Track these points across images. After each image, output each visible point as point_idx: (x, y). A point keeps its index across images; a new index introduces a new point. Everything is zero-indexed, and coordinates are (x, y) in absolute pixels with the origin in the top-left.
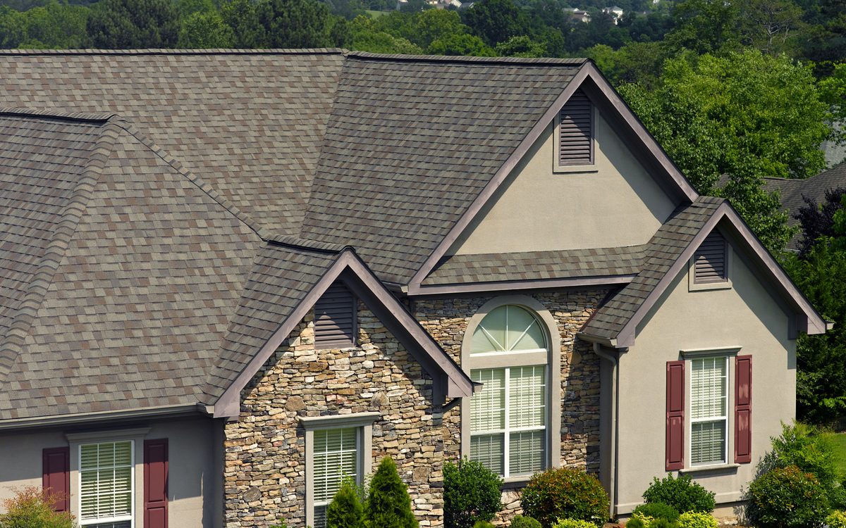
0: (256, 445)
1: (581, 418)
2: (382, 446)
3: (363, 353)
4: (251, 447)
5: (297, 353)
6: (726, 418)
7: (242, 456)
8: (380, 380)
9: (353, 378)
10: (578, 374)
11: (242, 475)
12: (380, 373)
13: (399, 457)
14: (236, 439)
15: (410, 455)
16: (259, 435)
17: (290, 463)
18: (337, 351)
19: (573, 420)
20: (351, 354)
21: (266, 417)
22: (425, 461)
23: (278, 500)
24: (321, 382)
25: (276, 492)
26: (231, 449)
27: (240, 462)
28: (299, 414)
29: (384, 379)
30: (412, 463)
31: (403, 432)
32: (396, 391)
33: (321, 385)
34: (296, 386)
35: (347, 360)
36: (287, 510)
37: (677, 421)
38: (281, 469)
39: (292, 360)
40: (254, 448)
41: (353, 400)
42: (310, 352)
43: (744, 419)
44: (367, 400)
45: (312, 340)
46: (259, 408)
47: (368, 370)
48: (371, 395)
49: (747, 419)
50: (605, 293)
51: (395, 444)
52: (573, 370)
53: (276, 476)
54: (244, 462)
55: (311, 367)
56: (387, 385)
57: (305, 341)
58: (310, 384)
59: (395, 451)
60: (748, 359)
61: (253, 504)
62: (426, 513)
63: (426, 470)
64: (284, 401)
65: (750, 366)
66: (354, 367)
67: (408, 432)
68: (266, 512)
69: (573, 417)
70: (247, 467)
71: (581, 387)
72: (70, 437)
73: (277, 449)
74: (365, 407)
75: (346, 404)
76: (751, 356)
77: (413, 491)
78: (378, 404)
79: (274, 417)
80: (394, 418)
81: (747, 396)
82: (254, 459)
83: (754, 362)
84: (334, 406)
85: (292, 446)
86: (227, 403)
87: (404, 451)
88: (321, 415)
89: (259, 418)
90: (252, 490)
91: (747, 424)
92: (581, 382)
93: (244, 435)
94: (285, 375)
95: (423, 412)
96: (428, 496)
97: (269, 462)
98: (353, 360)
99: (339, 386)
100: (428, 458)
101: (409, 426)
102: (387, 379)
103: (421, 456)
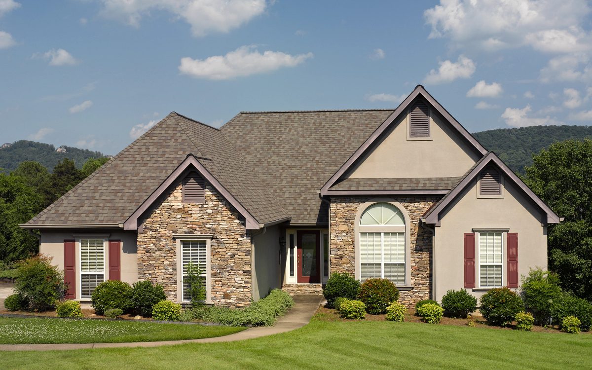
0: (152, 245)
1: (423, 259)
2: (217, 251)
3: (206, 206)
4: (150, 245)
5: (172, 204)
6: (502, 264)
7: (145, 249)
8: (215, 219)
9: (201, 217)
10: (421, 238)
11: (146, 258)
12: (215, 216)
13: (226, 257)
14: (142, 242)
15: (233, 256)
16: (153, 240)
17: (169, 255)
18: (193, 204)
19: (418, 260)
20: (200, 206)
21: (157, 233)
22: (241, 260)
23: (163, 271)
24: (185, 218)
25: (162, 268)
26: (140, 246)
27: (144, 252)
28: (173, 232)
29: (217, 219)
30: (234, 260)
31: (228, 245)
32: (224, 225)
33: (185, 220)
34: (172, 219)
35: (198, 209)
36: (168, 276)
37: (471, 263)
38: (165, 257)
39: (170, 207)
40: (151, 246)
41: (202, 228)
42: (179, 204)
43: (513, 265)
44: (209, 228)
45: (180, 198)
46: (153, 228)
47: (209, 214)
48: (211, 226)
49: (515, 266)
50: (436, 199)
51: (224, 250)
52: (418, 236)
53: (162, 260)
54: (147, 252)
55: (179, 210)
56: (219, 222)
57: (177, 198)
58: (179, 218)
59: (224, 254)
60: (515, 235)
61: (151, 272)
62: (241, 285)
63: (241, 264)
64: (166, 226)
65: (517, 238)
66: (202, 212)
67: (231, 245)
68: (157, 276)
69: (418, 258)
70: (148, 254)
71: (423, 244)
72: (75, 235)
73: (163, 247)
74: (208, 232)
75: (198, 229)
76: (517, 233)
77: (233, 273)
78: (214, 230)
79: (160, 233)
80: (224, 238)
81: (515, 253)
82: (150, 251)
83: (519, 237)
84: (191, 230)
85: (170, 247)
86: (130, 224)
87: (229, 254)
88: (185, 233)
89: (154, 233)
90: (150, 265)
91: (515, 268)
92: (423, 242)
93: (146, 240)
94: (166, 214)
95: (240, 236)
96: (242, 277)
97: (158, 253)
98: (201, 209)
99: (194, 220)
100: (242, 259)
101: (231, 242)
102: (220, 219)
103: (238, 257)
